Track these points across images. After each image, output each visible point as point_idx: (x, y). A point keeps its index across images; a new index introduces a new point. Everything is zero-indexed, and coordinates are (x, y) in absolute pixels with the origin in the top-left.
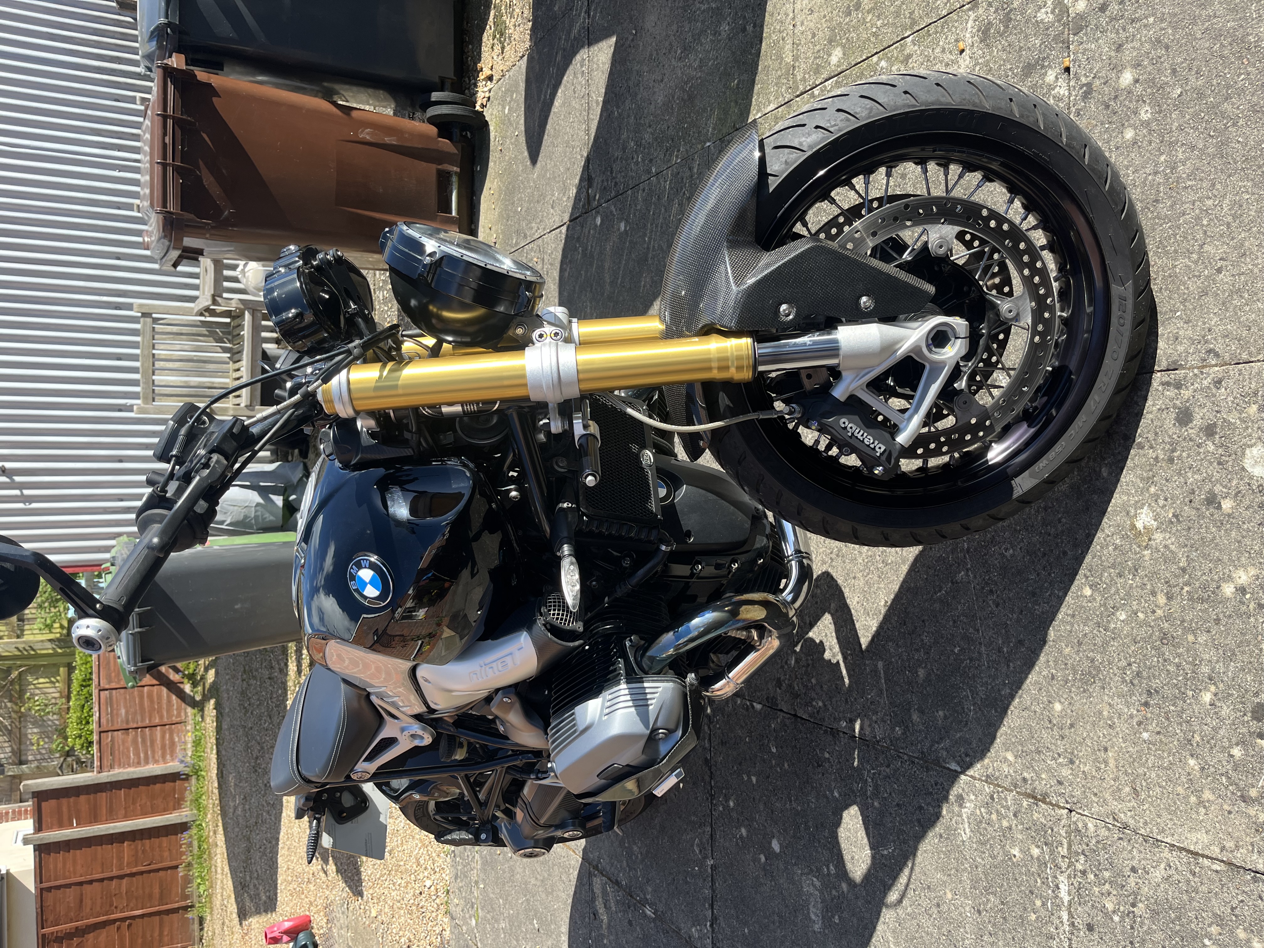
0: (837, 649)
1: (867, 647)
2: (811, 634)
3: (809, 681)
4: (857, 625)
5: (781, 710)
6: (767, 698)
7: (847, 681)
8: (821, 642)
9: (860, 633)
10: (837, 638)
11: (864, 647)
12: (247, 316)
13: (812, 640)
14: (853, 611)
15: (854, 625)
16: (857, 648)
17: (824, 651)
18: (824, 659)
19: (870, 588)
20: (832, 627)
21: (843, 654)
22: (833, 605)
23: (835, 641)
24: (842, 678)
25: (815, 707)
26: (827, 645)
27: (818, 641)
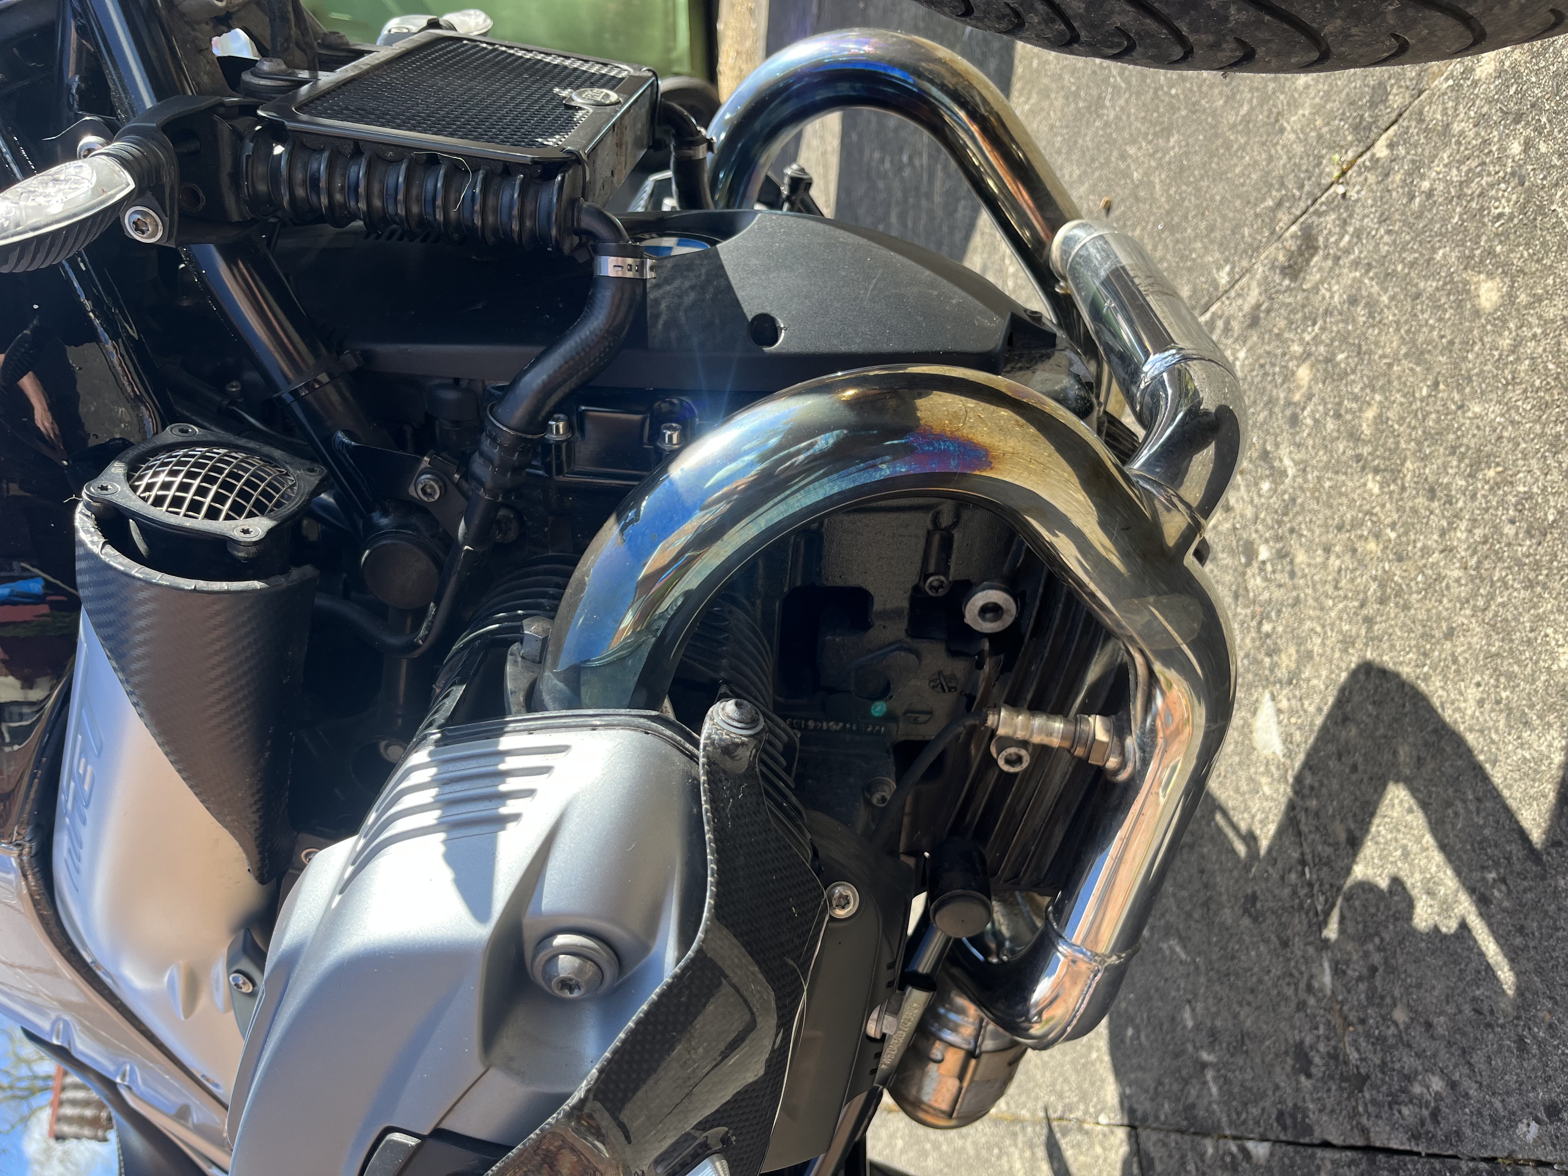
0: (1448, 881)
1: (1550, 831)
2: (1359, 871)
3: (1386, 1019)
4: (1497, 776)
5: (1326, 1145)
6: (1281, 1115)
7: (1506, 976)
8: (1396, 881)
9: (1513, 796)
10: (1443, 847)
11: (1536, 836)
13: (1367, 887)
14: (1471, 738)
15: (1486, 779)
16: (1515, 849)
17: (1410, 904)
18: (1413, 932)
19: (1507, 638)
20: (1418, 820)
21: (1471, 890)
22: (1404, 752)
23: (1438, 857)
24: (1489, 969)
25: (1421, 1103)
26: (1414, 882)
27: (1383, 883)
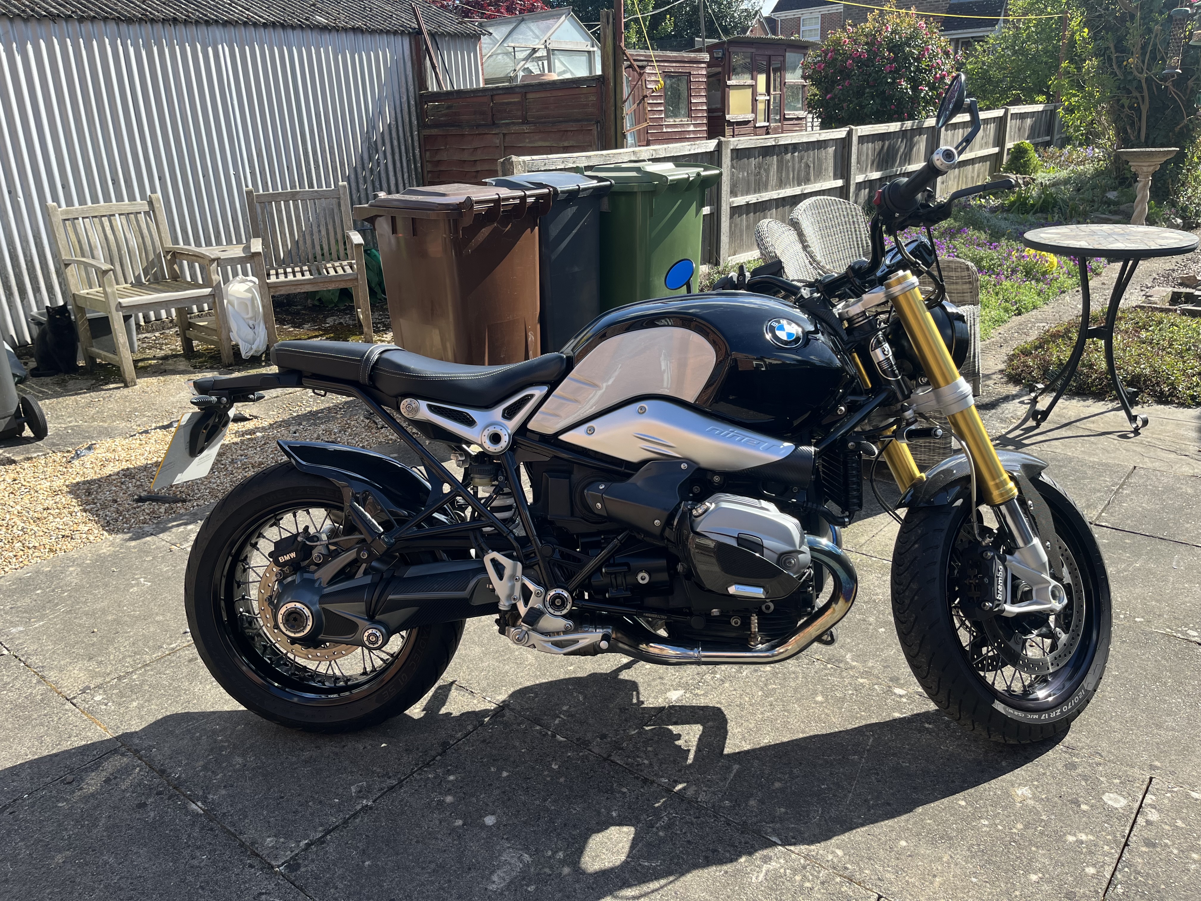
1: (730, 754)
4: (728, 741)
7: (690, 761)
8: (679, 735)
9: (728, 746)
10: (700, 739)
11: (726, 753)
12: (207, 291)
13: (669, 730)
14: (729, 734)
15: (725, 740)
16: (717, 751)
17: (678, 739)
18: (674, 743)
19: (759, 731)
20: (699, 732)
21: (698, 748)
22: (710, 724)
23: (696, 739)
26: (684, 738)
27: (675, 733)
